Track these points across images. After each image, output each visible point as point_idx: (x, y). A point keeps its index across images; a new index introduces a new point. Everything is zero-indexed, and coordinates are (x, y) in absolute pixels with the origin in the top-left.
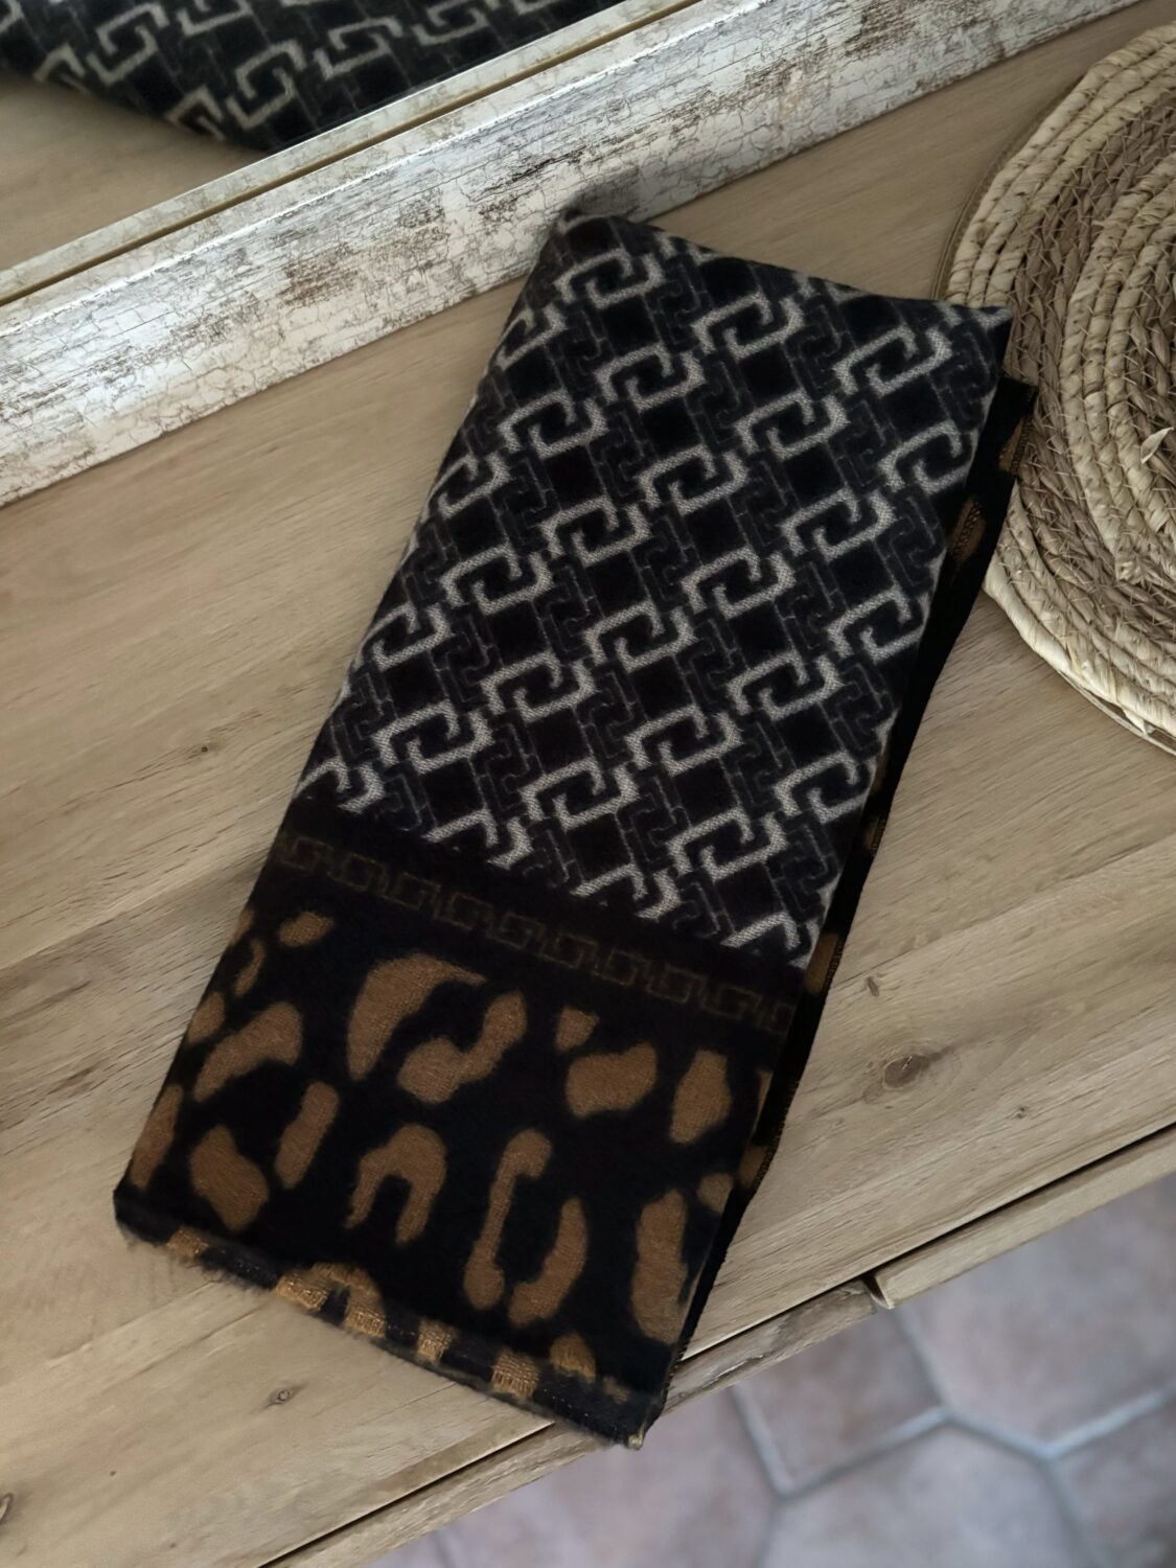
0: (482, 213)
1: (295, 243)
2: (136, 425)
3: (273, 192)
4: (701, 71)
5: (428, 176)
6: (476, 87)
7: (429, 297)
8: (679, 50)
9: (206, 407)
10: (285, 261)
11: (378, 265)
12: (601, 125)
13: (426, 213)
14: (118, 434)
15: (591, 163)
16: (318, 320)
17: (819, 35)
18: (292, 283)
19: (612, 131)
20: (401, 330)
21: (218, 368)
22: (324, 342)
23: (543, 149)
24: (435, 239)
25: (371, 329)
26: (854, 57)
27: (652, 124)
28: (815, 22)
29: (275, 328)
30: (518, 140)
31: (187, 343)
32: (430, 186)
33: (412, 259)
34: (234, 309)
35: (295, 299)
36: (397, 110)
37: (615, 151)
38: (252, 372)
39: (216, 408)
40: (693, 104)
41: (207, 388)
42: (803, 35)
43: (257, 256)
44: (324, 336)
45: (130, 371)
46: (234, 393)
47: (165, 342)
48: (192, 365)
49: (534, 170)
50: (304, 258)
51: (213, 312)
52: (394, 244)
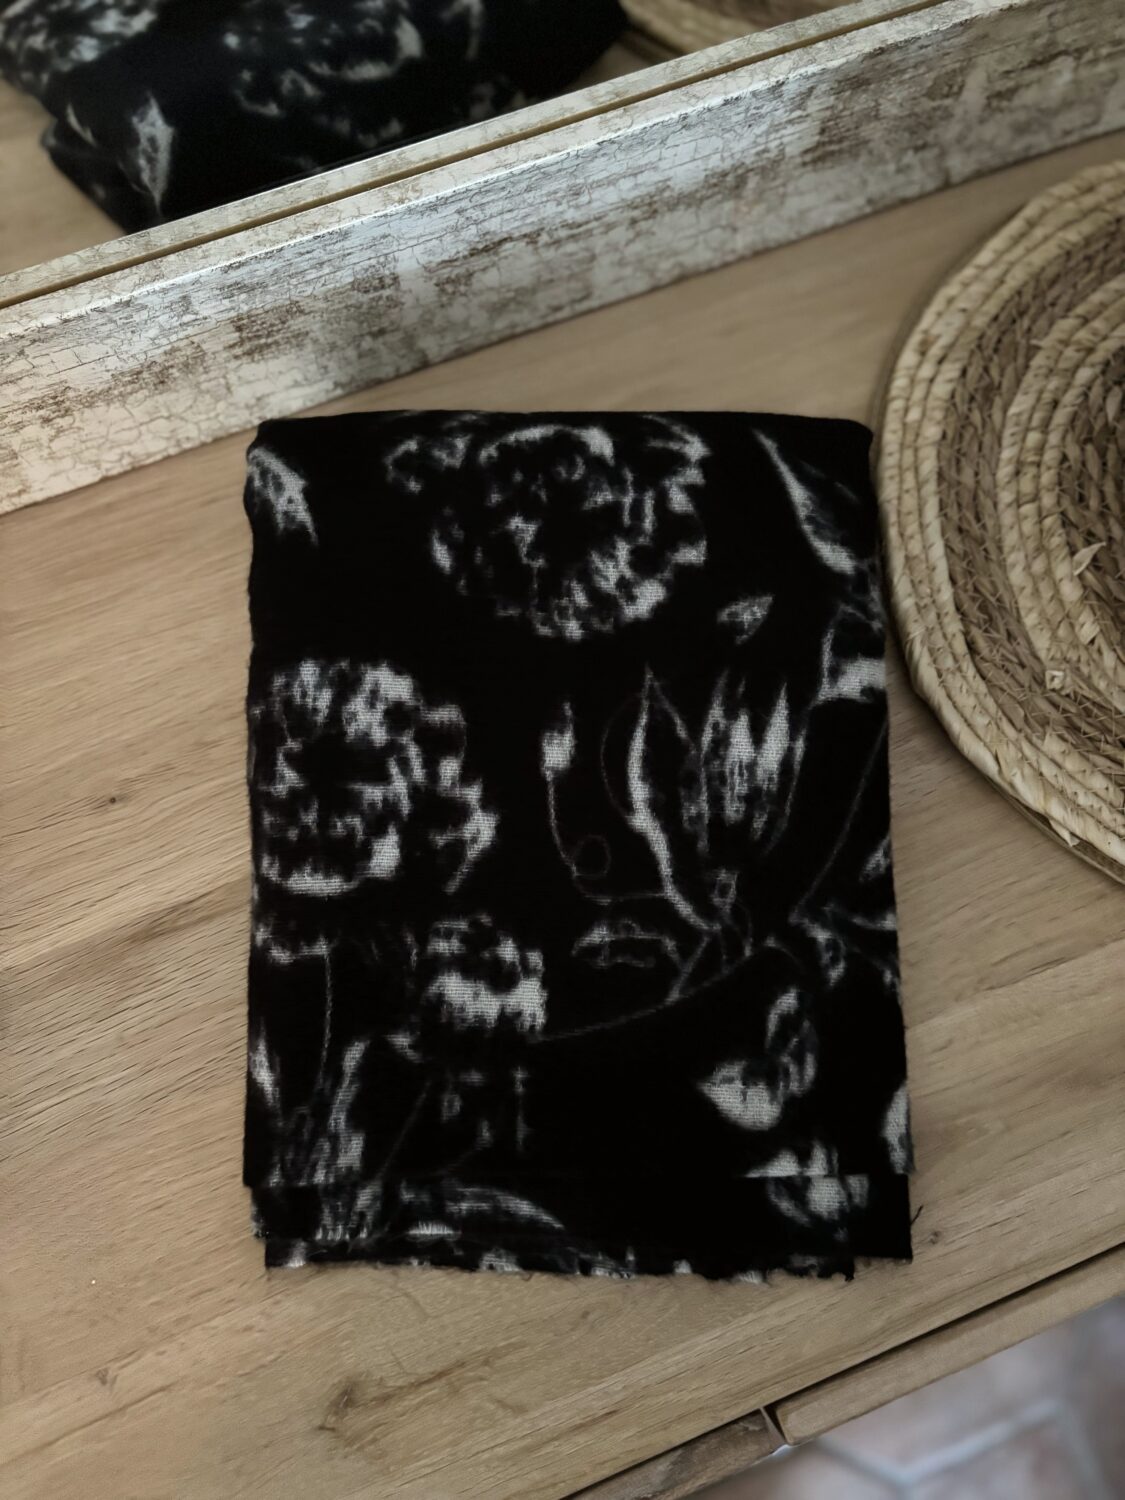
0: (437, 285)
1: (243, 296)
2: (74, 467)
4: (663, 165)
5: (382, 240)
6: (436, 156)
7: (381, 364)
8: (641, 140)
9: (149, 455)
10: (233, 314)
11: (329, 327)
12: (560, 208)
13: (381, 279)
14: (55, 475)
15: (547, 245)
16: (267, 377)
17: (777, 142)
18: (240, 337)
20: (348, 393)
21: (162, 417)
22: (272, 400)
23: (501, 225)
24: (389, 307)
25: (319, 390)
26: (809, 168)
27: (611, 214)
28: (776, 128)
29: (222, 381)
30: (475, 214)
31: (129, 388)
32: (385, 252)
33: (365, 325)
34: (179, 359)
35: (244, 354)
36: (355, 172)
38: (196, 423)
39: (159, 457)
40: (651, 197)
41: (150, 436)
42: (761, 140)
43: (203, 306)
44: (273, 393)
45: (68, 412)
46: (178, 443)
47: (106, 386)
48: (135, 411)
49: (492, 245)
50: (254, 313)
51: (157, 359)
52: (347, 307)
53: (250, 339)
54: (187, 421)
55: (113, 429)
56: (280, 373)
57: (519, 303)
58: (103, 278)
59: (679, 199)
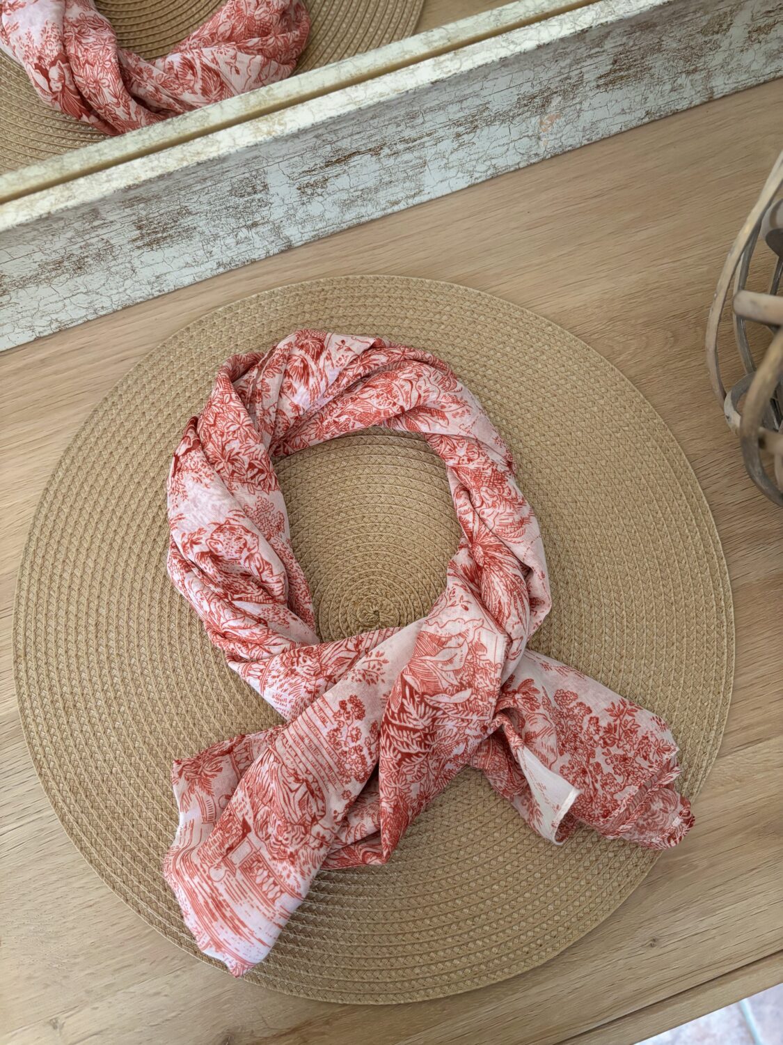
0: (299, 189)
1: (142, 205)
2: (13, 331)
4: (484, 93)
5: (254, 160)
7: (254, 248)
9: (72, 320)
10: (134, 218)
11: (213, 223)
12: (399, 129)
13: (253, 187)
15: (389, 156)
16: (164, 261)
17: (578, 71)
18: (140, 234)
19: (409, 133)
20: (231, 271)
21: (81, 293)
22: (168, 277)
23: (351, 144)
24: (261, 206)
25: (208, 269)
26: (602, 89)
27: (440, 130)
28: (578, 61)
29: (128, 265)
30: (330, 137)
31: (54, 274)
32: (257, 168)
33: (241, 220)
34: (93, 251)
35: (145, 245)
37: (409, 149)
38: (109, 296)
40: (473, 117)
42: (567, 70)
43: (109, 214)
44: (169, 273)
45: (5, 292)
46: (95, 311)
47: (35, 273)
48: (59, 290)
49: (343, 159)
50: (151, 216)
51: (74, 252)
52: (226, 208)
53: (148, 234)
54: (102, 295)
55: (43, 303)
56: (174, 258)
57: (364, 200)
59: (495, 117)
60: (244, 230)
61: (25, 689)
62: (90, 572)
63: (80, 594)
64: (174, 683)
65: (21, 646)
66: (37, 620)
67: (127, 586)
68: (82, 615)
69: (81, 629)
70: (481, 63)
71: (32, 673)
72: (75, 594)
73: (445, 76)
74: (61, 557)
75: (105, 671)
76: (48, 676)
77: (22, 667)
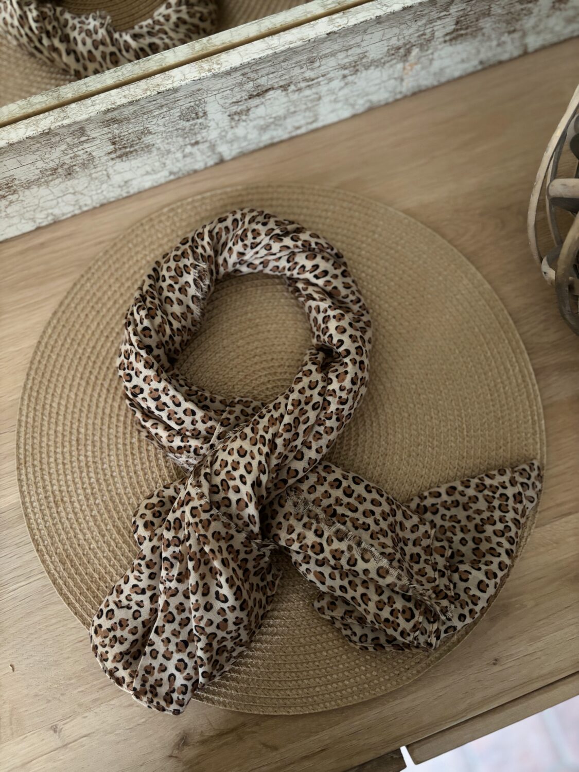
0: (229, 116)
1: (116, 126)
2: (21, 222)
3: (102, 95)
4: (363, 44)
5: (197, 92)
6: (230, 42)
7: (196, 161)
8: (352, 31)
9: (63, 214)
10: (110, 135)
11: (167, 141)
12: (302, 70)
13: (197, 114)
15: (294, 91)
16: (130, 170)
17: (431, 29)
18: (114, 148)
19: (309, 74)
20: (179, 178)
21: (70, 193)
22: (134, 182)
23: (267, 82)
24: (201, 129)
25: (162, 176)
26: (448, 44)
27: (331, 72)
28: (431, 21)
29: (105, 173)
30: (253, 76)
31: (50, 178)
32: (199, 98)
33: (187, 139)
34: (79, 161)
35: (117, 157)
36: (182, 52)
37: (309, 86)
38: (91, 196)
39: (69, 215)
40: (356, 62)
43: (92, 132)
44: (134, 179)
45: (15, 192)
46: (80, 207)
47: (37, 177)
48: (53, 190)
49: (261, 93)
50: (123, 134)
51: (66, 161)
52: (177, 130)
53: (120, 149)
54: (85, 195)
55: (42, 201)
56: (138, 167)
57: (276, 125)
58: (33, 118)
59: (371, 63)
60: (189, 147)
61: (25, 488)
62: (72, 402)
63: (65, 418)
64: (135, 482)
65: (22, 457)
66: (33, 438)
67: (100, 411)
68: (67, 433)
69: (67, 444)
70: (362, 20)
71: (31, 476)
72: (61, 418)
73: (336, 29)
74: (51, 391)
75: (84, 474)
76: (42, 478)
77: (23, 472)
